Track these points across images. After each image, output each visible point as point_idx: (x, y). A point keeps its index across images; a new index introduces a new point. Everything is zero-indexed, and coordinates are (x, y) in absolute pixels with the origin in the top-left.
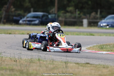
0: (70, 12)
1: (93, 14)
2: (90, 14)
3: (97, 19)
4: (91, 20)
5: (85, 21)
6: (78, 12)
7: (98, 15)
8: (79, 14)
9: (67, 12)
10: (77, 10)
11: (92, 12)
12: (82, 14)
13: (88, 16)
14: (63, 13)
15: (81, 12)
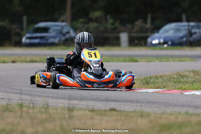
0: (96, 20)
1: (139, 23)
2: (132, 22)
3: (147, 31)
4: (135, 35)
5: (124, 37)
6: (110, 21)
7: (148, 25)
8: (113, 24)
9: (91, 20)
10: (109, 17)
11: (137, 20)
12: (117, 24)
13: (129, 26)
14: (83, 23)
15: (115, 20)
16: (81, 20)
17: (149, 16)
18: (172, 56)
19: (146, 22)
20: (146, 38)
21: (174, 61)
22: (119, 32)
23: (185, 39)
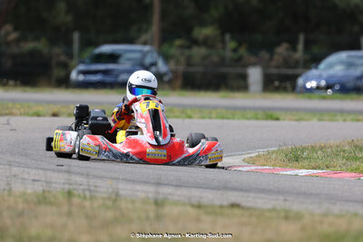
0: (206, 42)
1: (282, 50)
2: (270, 48)
3: (296, 65)
4: (274, 71)
5: (255, 74)
6: (231, 45)
7: (300, 54)
8: (235, 50)
9: (195, 42)
10: (228, 37)
11: (278, 44)
12: (243, 51)
13: (264, 55)
14: (181, 47)
15: (240, 44)
16: (178, 42)
17: (301, 38)
18: (342, 112)
19: (294, 49)
20: (294, 78)
21: (344, 120)
22: (246, 66)
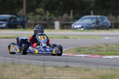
0: (40, 14)
1: (65, 15)
2: (62, 15)
3: (70, 20)
5: (57, 24)
6: (48, 14)
7: (71, 17)
8: (50, 16)
9: (37, 14)
10: (47, 12)
12: (52, 16)
13: (60, 17)
15: (51, 14)
16: (31, 14)
17: (72, 12)
19: (69, 15)
20: (71, 25)
22: (54, 21)
23: (94, 25)
